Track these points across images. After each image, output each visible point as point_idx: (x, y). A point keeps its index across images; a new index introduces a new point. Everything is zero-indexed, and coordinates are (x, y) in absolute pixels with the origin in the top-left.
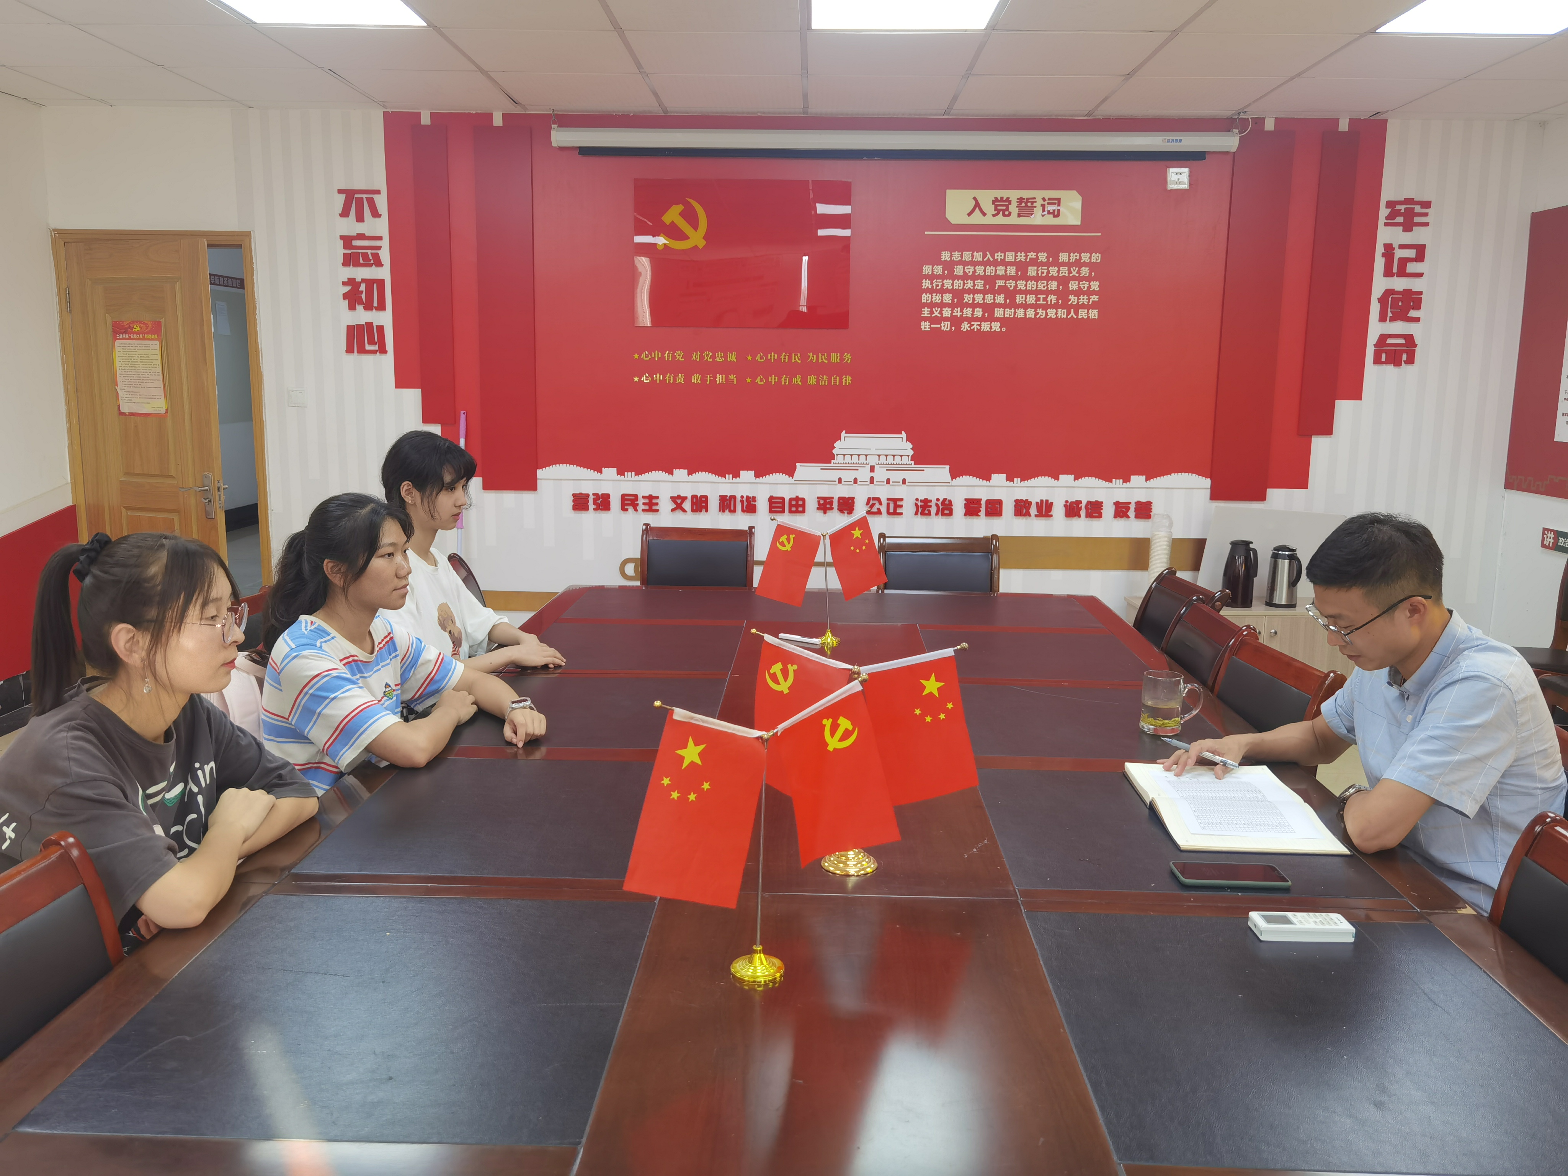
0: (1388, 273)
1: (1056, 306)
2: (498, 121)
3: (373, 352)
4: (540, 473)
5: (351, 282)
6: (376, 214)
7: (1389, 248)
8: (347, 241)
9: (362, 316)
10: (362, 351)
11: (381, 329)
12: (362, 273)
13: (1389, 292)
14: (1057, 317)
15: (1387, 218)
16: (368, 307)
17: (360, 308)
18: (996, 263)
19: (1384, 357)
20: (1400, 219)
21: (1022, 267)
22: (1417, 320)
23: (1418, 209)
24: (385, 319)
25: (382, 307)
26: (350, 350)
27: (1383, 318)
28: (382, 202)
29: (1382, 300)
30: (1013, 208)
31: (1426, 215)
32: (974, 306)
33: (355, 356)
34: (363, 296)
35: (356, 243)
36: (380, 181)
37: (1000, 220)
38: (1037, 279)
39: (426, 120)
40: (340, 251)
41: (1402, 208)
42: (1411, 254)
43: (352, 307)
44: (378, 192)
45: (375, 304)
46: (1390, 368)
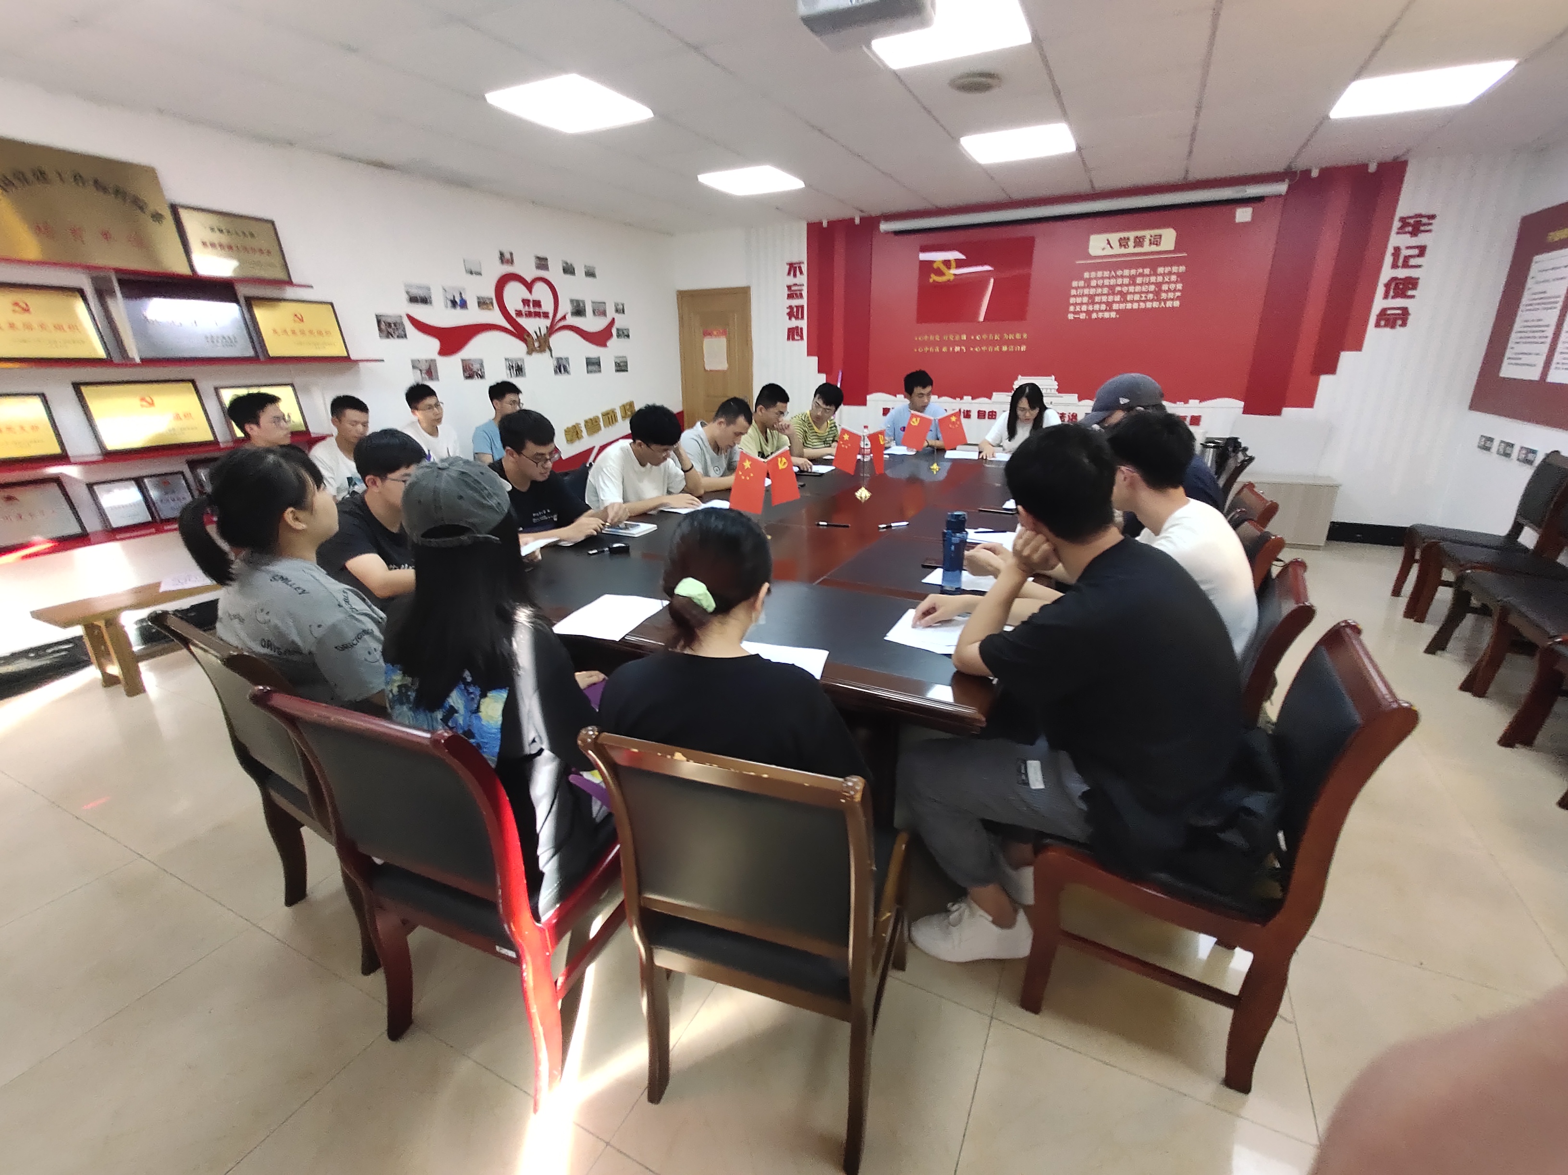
0: (1395, 266)
1: (1152, 301)
2: (857, 221)
3: (798, 340)
4: (868, 397)
5: (791, 307)
6: (801, 273)
7: (1397, 250)
8: (789, 287)
9: (794, 323)
10: (793, 339)
11: (801, 329)
12: (795, 302)
13: (1394, 279)
14: (1152, 307)
15: (1399, 229)
16: (797, 318)
17: (793, 319)
18: (1116, 277)
19: (1383, 323)
20: (1410, 229)
21: (1133, 278)
22: (1412, 297)
23: (1425, 220)
24: (803, 324)
25: (802, 317)
26: (788, 339)
27: (1386, 297)
28: (804, 268)
29: (1387, 286)
30: (1131, 243)
31: (1430, 224)
32: (1100, 303)
33: (791, 342)
34: (795, 314)
35: (793, 288)
36: (804, 257)
37: (1123, 251)
38: (1141, 285)
39: (825, 224)
40: (786, 292)
41: (1412, 221)
42: (1416, 252)
43: (790, 319)
44: (803, 263)
45: (800, 316)
46: (1387, 330)
